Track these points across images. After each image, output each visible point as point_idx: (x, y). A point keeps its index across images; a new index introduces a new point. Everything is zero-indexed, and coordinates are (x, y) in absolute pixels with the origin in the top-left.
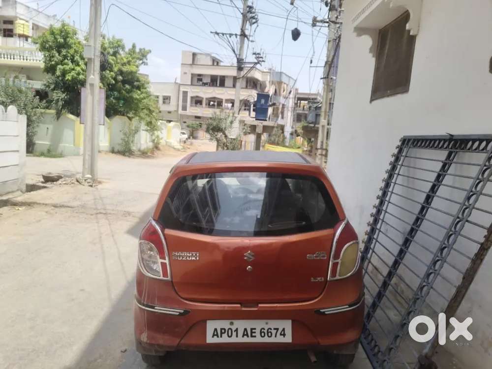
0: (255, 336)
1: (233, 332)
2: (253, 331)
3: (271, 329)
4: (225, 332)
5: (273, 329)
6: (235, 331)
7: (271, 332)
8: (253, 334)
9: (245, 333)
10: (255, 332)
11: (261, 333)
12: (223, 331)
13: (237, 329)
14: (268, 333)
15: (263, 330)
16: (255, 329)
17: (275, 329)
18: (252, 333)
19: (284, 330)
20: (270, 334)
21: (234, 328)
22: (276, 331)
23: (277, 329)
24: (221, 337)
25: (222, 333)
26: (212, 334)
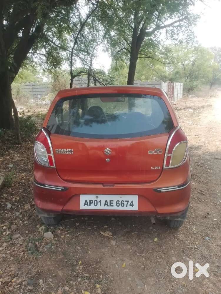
0: (113, 206)
1: (98, 203)
2: (111, 202)
3: (124, 201)
4: (92, 203)
5: (125, 201)
6: (99, 202)
7: (123, 203)
8: (112, 204)
9: (106, 204)
10: (113, 203)
11: (117, 203)
12: (91, 202)
13: (101, 200)
14: (121, 203)
15: (118, 202)
16: (113, 201)
17: (126, 201)
18: (110, 203)
19: (132, 202)
20: (123, 205)
21: (98, 200)
22: (127, 202)
23: (128, 201)
24: (90, 205)
25: (90, 203)
26: (84, 204)
